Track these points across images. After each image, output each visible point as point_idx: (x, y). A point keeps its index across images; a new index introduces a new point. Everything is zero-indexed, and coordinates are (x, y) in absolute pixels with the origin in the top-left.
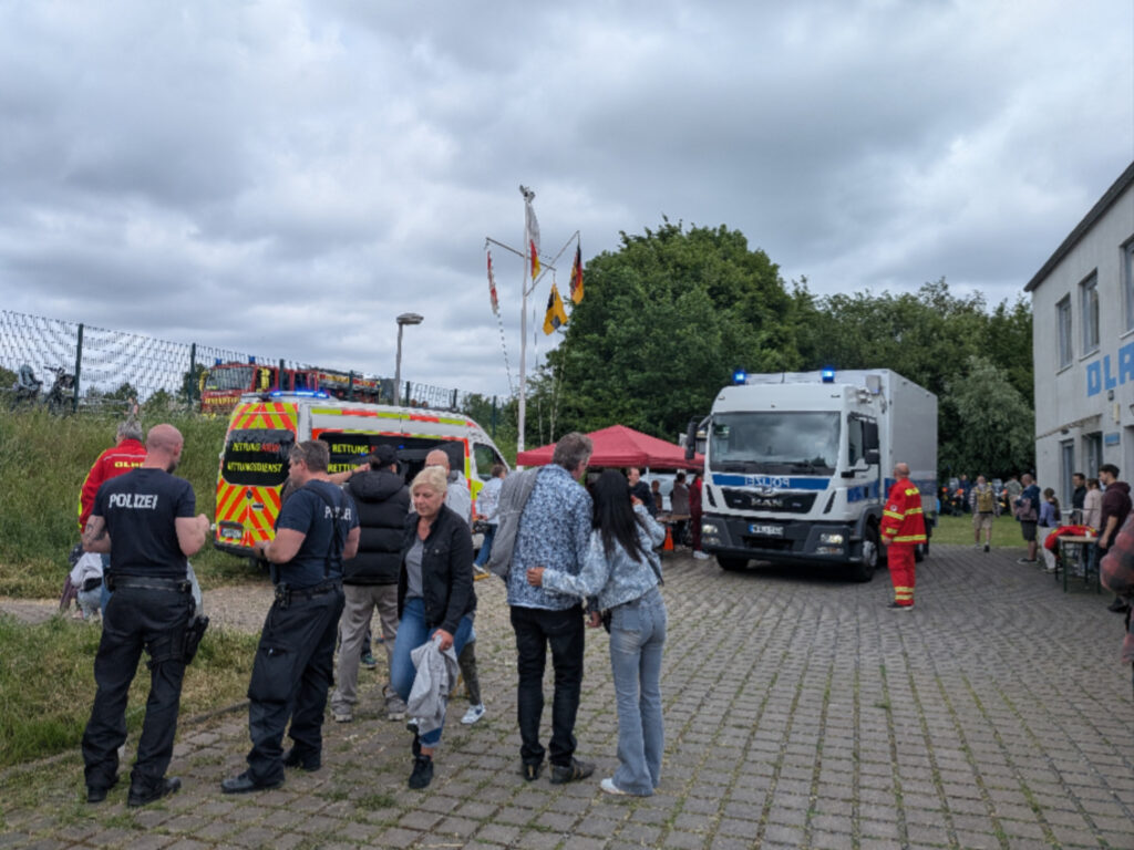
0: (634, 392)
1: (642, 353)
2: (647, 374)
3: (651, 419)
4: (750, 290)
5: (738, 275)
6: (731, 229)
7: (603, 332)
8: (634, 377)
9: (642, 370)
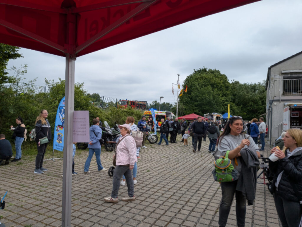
0: (196, 106)
1: (198, 99)
2: (199, 103)
3: (199, 111)
4: (221, 84)
5: (218, 80)
6: (217, 70)
7: (190, 94)
8: (196, 103)
9: (198, 102)
